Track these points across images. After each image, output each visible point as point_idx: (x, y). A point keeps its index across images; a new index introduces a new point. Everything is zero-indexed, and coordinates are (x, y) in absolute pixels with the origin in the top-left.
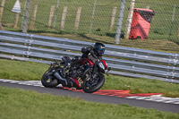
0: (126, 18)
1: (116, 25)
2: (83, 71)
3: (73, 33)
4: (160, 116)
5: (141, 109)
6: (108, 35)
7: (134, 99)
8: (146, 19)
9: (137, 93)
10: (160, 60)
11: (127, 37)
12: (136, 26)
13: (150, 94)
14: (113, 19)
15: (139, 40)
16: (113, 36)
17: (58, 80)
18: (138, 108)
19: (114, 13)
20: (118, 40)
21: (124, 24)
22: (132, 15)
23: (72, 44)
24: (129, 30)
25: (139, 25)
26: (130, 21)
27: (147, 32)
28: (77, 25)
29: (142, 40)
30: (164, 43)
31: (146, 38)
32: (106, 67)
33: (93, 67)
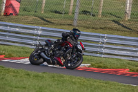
4: (28, 75)
7: (8, 62)
9: (10, 57)
10: (28, 31)
11: (2, 14)
12: (9, 6)
13: (20, 58)
15: (11, 16)
18: (11, 69)
25: (11, 5)
26: (5, 1)
27: (17, 10)
29: (14, 16)
30: (31, 18)
31: (17, 15)
32: (83, 48)
33: (73, 48)
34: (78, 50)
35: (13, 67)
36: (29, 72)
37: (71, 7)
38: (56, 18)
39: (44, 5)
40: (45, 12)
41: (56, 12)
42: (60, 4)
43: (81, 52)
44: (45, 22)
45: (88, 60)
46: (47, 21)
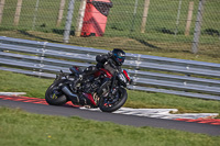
0: (77, 10)
1: (65, 20)
2: (100, 84)
3: (12, 30)
4: (119, 130)
5: (96, 122)
6: (55, 31)
8: (102, 11)
11: (78, 33)
12: (89, 21)
14: (61, 12)
15: (93, 38)
16: (61, 32)
17: (68, 96)
18: (92, 121)
19: (63, 5)
20: (67, 37)
21: (75, 18)
22: (84, 7)
23: (11, 43)
24: (81, 26)
25: (93, 19)
26: (83, 14)
27: (103, 27)
28: (17, 19)
29: (97, 38)
30: (124, 41)
31: (101, 35)
32: (127, 79)
33: (112, 80)
34: (120, 83)
35: (96, 119)
36: (122, 126)
37: (189, 23)
38: (165, 41)
39: (145, 20)
40: (147, 31)
41: (164, 31)
42: (170, 18)
43: (125, 86)
44: (147, 47)
45: (215, 108)
46: (150, 46)
